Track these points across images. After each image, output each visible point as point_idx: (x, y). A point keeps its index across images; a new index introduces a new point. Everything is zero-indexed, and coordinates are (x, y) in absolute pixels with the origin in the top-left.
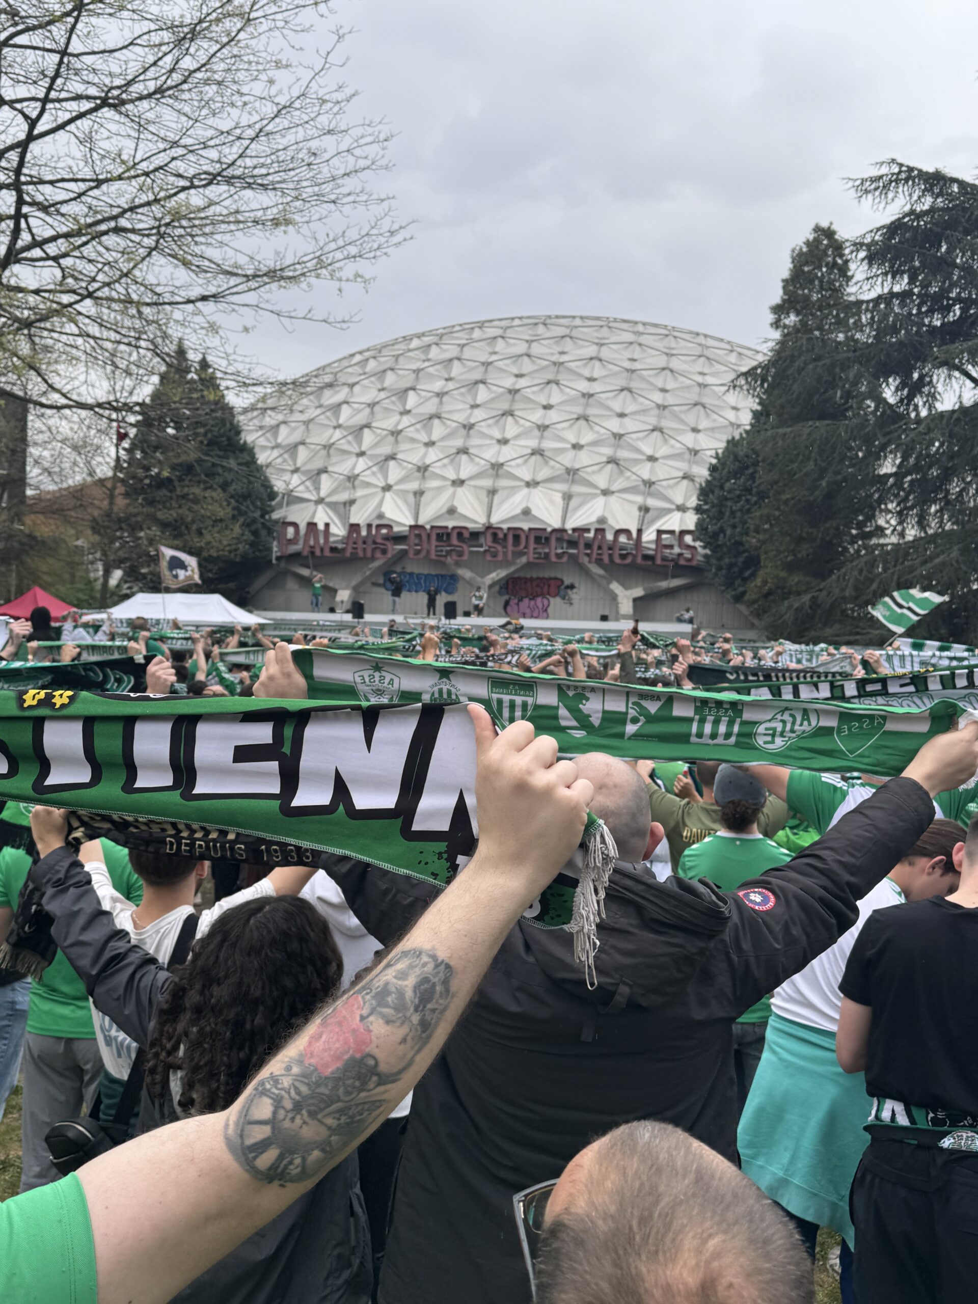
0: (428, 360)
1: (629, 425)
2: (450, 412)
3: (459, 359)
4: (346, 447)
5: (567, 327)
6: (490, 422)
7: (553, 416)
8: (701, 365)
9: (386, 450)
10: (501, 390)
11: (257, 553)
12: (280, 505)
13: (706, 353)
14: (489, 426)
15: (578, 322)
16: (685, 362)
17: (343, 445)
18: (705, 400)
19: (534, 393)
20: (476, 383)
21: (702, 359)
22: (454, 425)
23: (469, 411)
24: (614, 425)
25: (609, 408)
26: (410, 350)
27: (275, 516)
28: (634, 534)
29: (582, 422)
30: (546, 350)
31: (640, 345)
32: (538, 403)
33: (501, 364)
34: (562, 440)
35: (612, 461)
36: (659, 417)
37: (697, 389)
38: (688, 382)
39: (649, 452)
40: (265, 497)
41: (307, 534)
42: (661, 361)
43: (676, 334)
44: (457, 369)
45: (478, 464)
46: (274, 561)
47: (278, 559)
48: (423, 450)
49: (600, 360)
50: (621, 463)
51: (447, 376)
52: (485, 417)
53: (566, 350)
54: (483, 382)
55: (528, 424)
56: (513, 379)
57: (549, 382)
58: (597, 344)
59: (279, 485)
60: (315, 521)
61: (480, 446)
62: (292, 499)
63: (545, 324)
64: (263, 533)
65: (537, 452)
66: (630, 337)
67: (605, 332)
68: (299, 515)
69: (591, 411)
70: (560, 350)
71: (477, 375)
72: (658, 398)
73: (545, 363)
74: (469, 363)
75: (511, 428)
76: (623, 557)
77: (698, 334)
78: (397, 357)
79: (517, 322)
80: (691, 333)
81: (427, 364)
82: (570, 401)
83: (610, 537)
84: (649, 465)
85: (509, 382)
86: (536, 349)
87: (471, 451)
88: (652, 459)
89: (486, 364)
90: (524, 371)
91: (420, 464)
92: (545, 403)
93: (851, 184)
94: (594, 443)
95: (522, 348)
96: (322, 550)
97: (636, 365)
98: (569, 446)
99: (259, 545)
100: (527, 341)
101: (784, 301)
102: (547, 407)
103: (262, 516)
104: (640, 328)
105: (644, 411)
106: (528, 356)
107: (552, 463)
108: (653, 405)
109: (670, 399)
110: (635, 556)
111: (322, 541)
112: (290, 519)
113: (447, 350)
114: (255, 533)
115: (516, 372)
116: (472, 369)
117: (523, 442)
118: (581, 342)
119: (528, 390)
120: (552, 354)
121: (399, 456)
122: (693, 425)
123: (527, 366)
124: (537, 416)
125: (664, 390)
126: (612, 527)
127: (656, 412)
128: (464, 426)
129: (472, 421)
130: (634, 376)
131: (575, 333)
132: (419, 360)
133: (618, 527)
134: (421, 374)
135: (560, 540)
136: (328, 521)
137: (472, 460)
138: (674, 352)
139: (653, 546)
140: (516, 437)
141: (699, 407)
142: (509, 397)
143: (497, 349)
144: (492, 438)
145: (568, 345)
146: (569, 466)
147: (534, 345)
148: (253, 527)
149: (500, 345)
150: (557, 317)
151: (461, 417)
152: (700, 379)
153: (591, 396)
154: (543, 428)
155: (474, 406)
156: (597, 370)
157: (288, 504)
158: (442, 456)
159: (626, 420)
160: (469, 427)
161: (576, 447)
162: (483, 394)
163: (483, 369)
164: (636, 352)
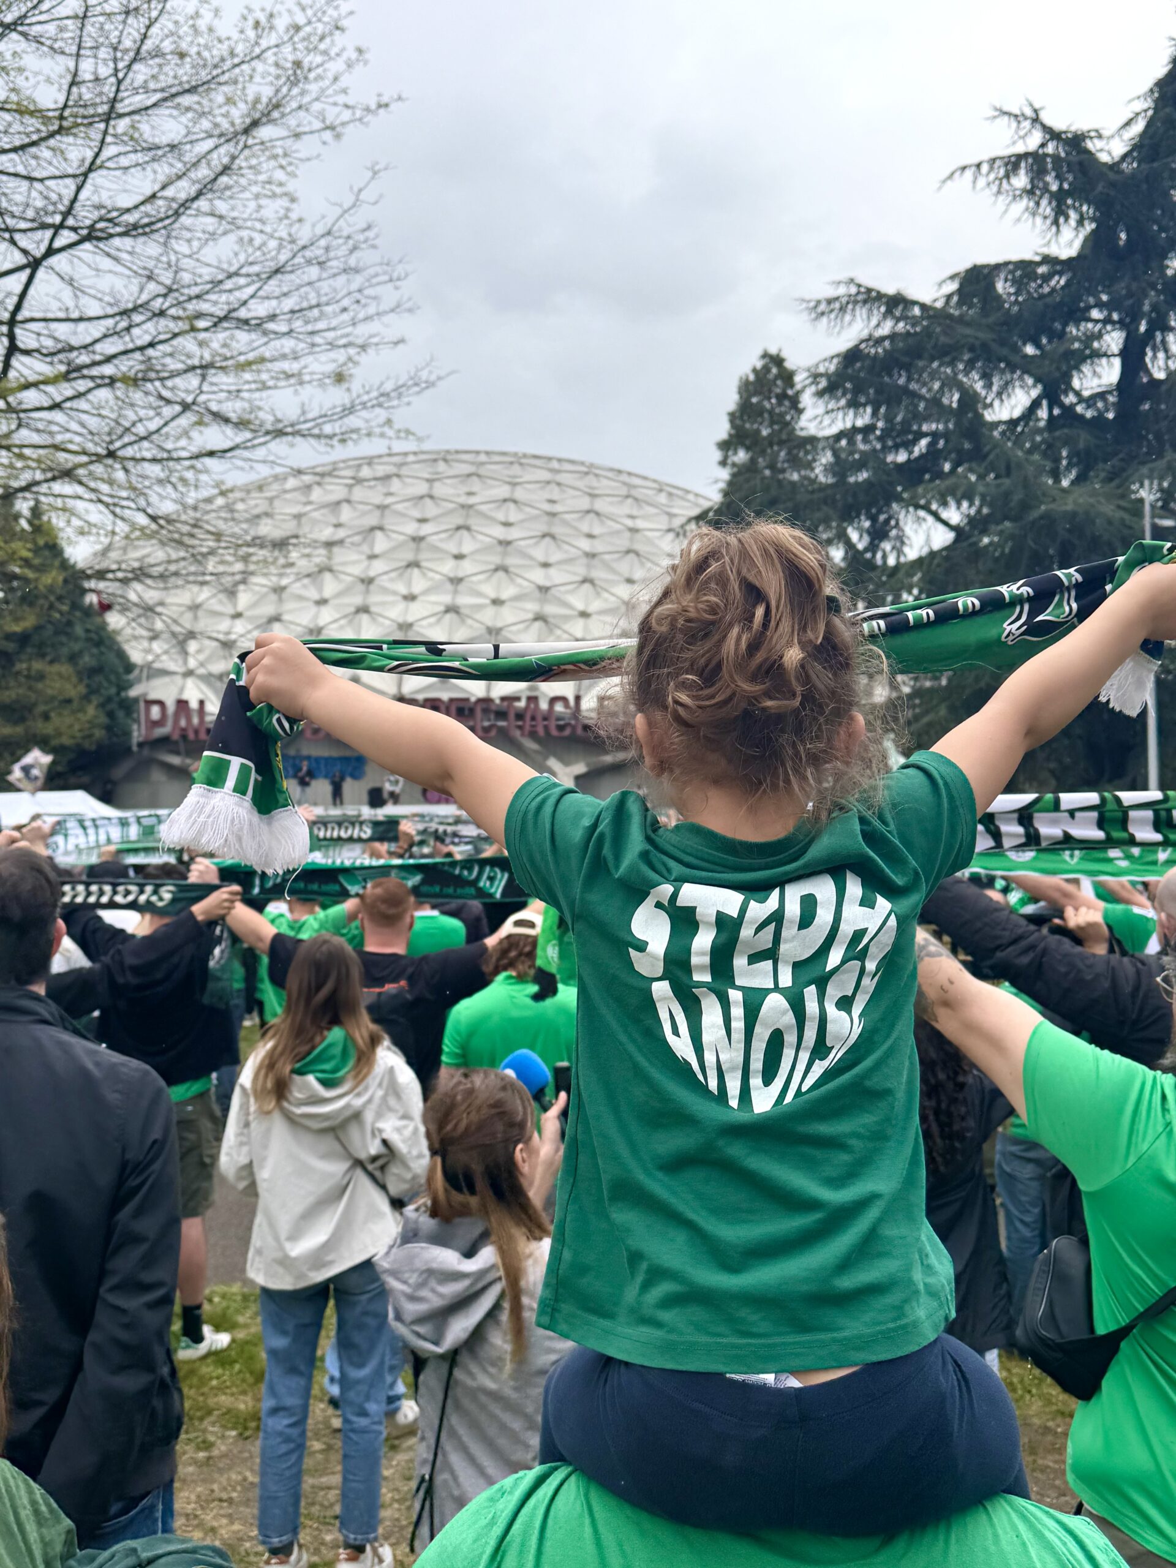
0: (310, 503)
1: (556, 576)
2: (344, 564)
3: (348, 501)
4: (218, 608)
5: (472, 463)
6: (393, 575)
7: (467, 568)
8: (628, 507)
9: (269, 609)
10: (402, 538)
11: (115, 739)
12: (139, 680)
13: (634, 492)
14: (392, 580)
15: (483, 458)
16: (611, 503)
17: (214, 605)
18: (637, 547)
19: (441, 540)
20: (372, 529)
21: (630, 501)
22: (349, 579)
23: (366, 563)
24: (539, 576)
25: (531, 558)
26: (285, 491)
27: (133, 693)
28: (572, 702)
29: (501, 574)
30: (451, 491)
31: (559, 484)
32: (446, 552)
33: (399, 507)
34: (480, 594)
35: (539, 618)
36: (588, 566)
37: (628, 534)
38: (618, 527)
39: (580, 606)
40: (121, 670)
41: (177, 714)
42: (585, 503)
43: (597, 472)
44: (346, 514)
45: (382, 625)
46: (135, 748)
47: (141, 745)
48: (314, 609)
49: (515, 502)
50: (551, 620)
51: (335, 521)
52: (386, 568)
53: (474, 489)
54: (381, 528)
55: (438, 577)
56: (415, 525)
57: (458, 528)
58: (509, 483)
59: (136, 655)
60: (185, 697)
61: (383, 604)
62: (154, 672)
63: (445, 460)
64: (120, 714)
65: (452, 609)
66: (546, 475)
67: (516, 470)
68: (164, 691)
69: (510, 561)
70: (467, 489)
71: (372, 520)
72: (585, 545)
73: (451, 506)
74: (361, 507)
75: (418, 583)
76: (561, 728)
77: (620, 472)
78: (271, 500)
79: (411, 458)
80: (611, 470)
81: (309, 508)
82: (486, 549)
83: (544, 705)
84: (581, 622)
85: (411, 528)
86: (439, 489)
87: (373, 609)
88: (584, 615)
89: (382, 508)
90: (428, 515)
91: (311, 626)
92: (455, 551)
93: (804, 305)
94: (517, 598)
95: (422, 488)
96: (196, 732)
97: (557, 508)
98: (488, 601)
99: (116, 731)
100: (428, 480)
101: (730, 435)
102: (459, 557)
103: (118, 694)
104: (555, 465)
105: (569, 561)
106: (431, 497)
107: (469, 622)
108: (580, 553)
109: (598, 546)
110: (574, 728)
111: (195, 720)
112: (153, 696)
113: (331, 492)
114: (111, 715)
115: (418, 515)
116: (364, 514)
117: (433, 598)
118: (490, 482)
119: (435, 537)
120: (459, 495)
121: (285, 617)
122: (627, 575)
123: (430, 509)
124: (448, 567)
125: (590, 536)
126: (545, 695)
127: (584, 561)
128: (362, 581)
129: (372, 574)
130: (556, 520)
131: (482, 471)
132: (298, 502)
133: (552, 694)
134: (304, 520)
135: (486, 711)
136: (201, 697)
137: (374, 620)
138: (596, 492)
139: (594, 715)
140: (427, 592)
141: (632, 556)
142: (412, 545)
143: (392, 490)
144: (395, 593)
145: (475, 485)
146: (490, 624)
147: (437, 484)
148: (109, 707)
149: (395, 485)
150: (457, 452)
151: (357, 570)
152: (629, 523)
153: (508, 543)
154: (456, 581)
155: (372, 557)
156: (513, 515)
157: (149, 678)
158: (337, 616)
159: (552, 571)
160: (368, 581)
161: (497, 602)
162: (381, 543)
163: (377, 513)
164: (555, 493)
